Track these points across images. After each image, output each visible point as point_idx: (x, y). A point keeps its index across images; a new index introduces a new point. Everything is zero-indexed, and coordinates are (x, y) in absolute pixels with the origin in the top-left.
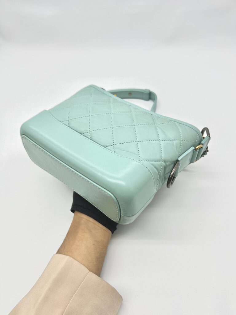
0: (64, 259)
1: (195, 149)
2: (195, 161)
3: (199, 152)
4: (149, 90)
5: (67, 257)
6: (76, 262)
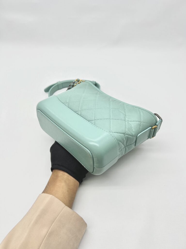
0: (48, 197)
1: (152, 129)
2: (152, 137)
3: (154, 131)
4: (96, 82)
5: (50, 196)
6: (56, 199)
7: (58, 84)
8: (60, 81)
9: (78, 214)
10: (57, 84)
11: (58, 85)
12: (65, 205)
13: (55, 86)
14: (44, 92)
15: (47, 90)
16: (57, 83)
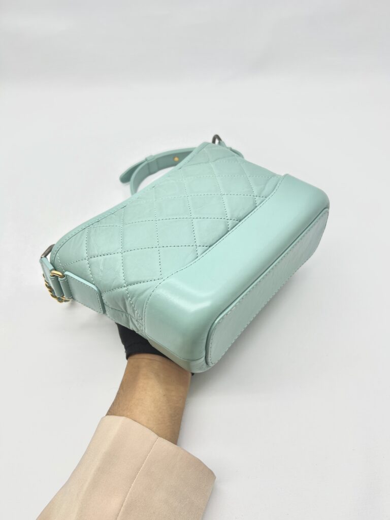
7: (149, 162)
8: (151, 156)
9: (189, 454)
10: (146, 163)
11: (148, 164)
12: (156, 436)
13: (142, 168)
14: (120, 183)
15: (126, 178)
16: (146, 160)
